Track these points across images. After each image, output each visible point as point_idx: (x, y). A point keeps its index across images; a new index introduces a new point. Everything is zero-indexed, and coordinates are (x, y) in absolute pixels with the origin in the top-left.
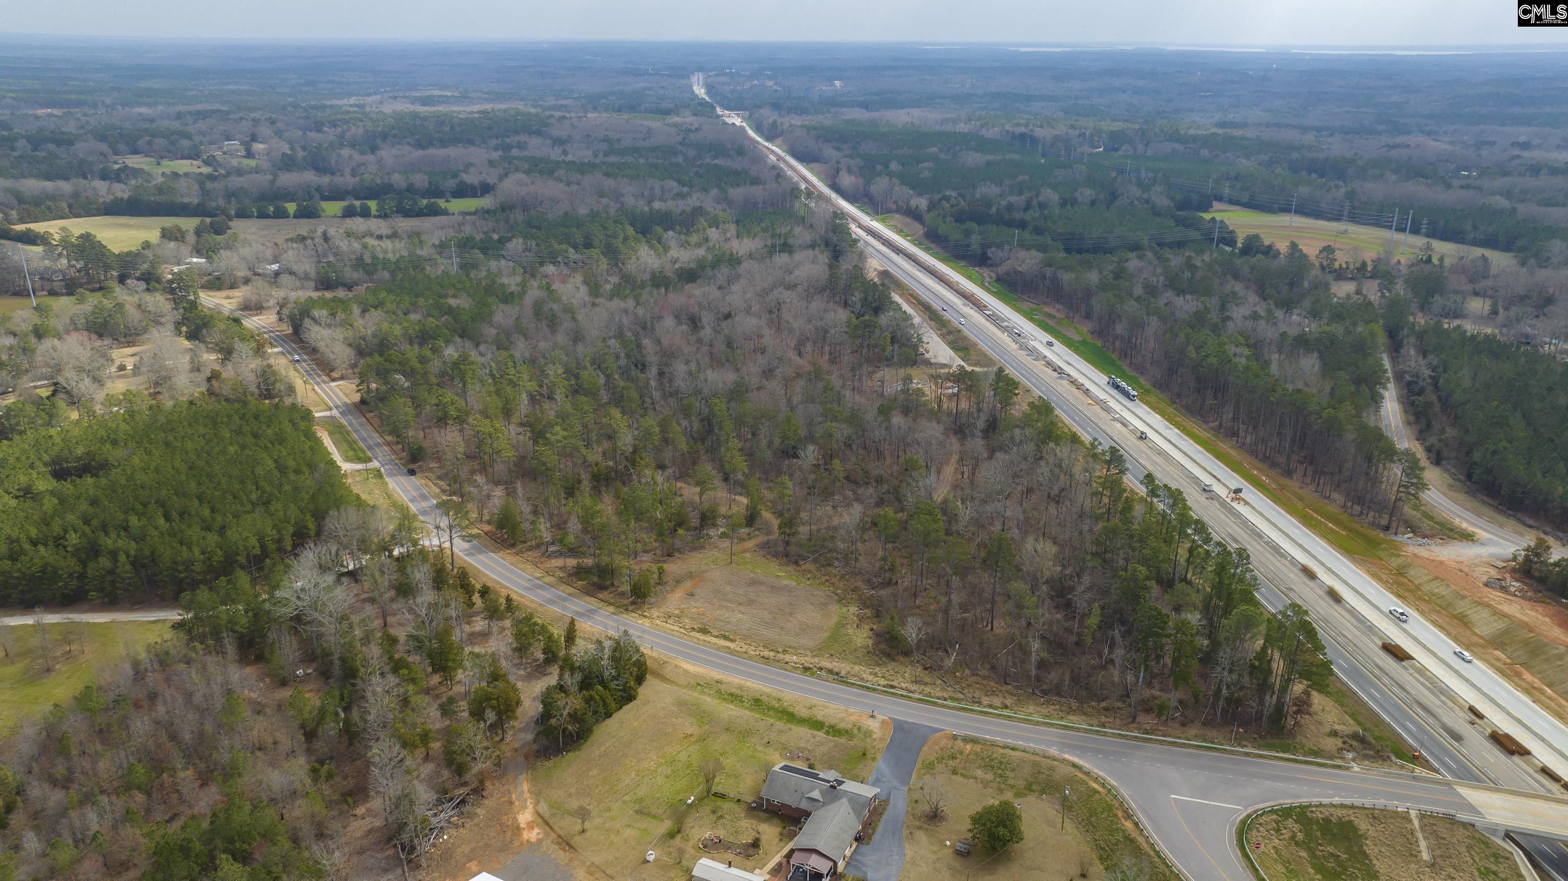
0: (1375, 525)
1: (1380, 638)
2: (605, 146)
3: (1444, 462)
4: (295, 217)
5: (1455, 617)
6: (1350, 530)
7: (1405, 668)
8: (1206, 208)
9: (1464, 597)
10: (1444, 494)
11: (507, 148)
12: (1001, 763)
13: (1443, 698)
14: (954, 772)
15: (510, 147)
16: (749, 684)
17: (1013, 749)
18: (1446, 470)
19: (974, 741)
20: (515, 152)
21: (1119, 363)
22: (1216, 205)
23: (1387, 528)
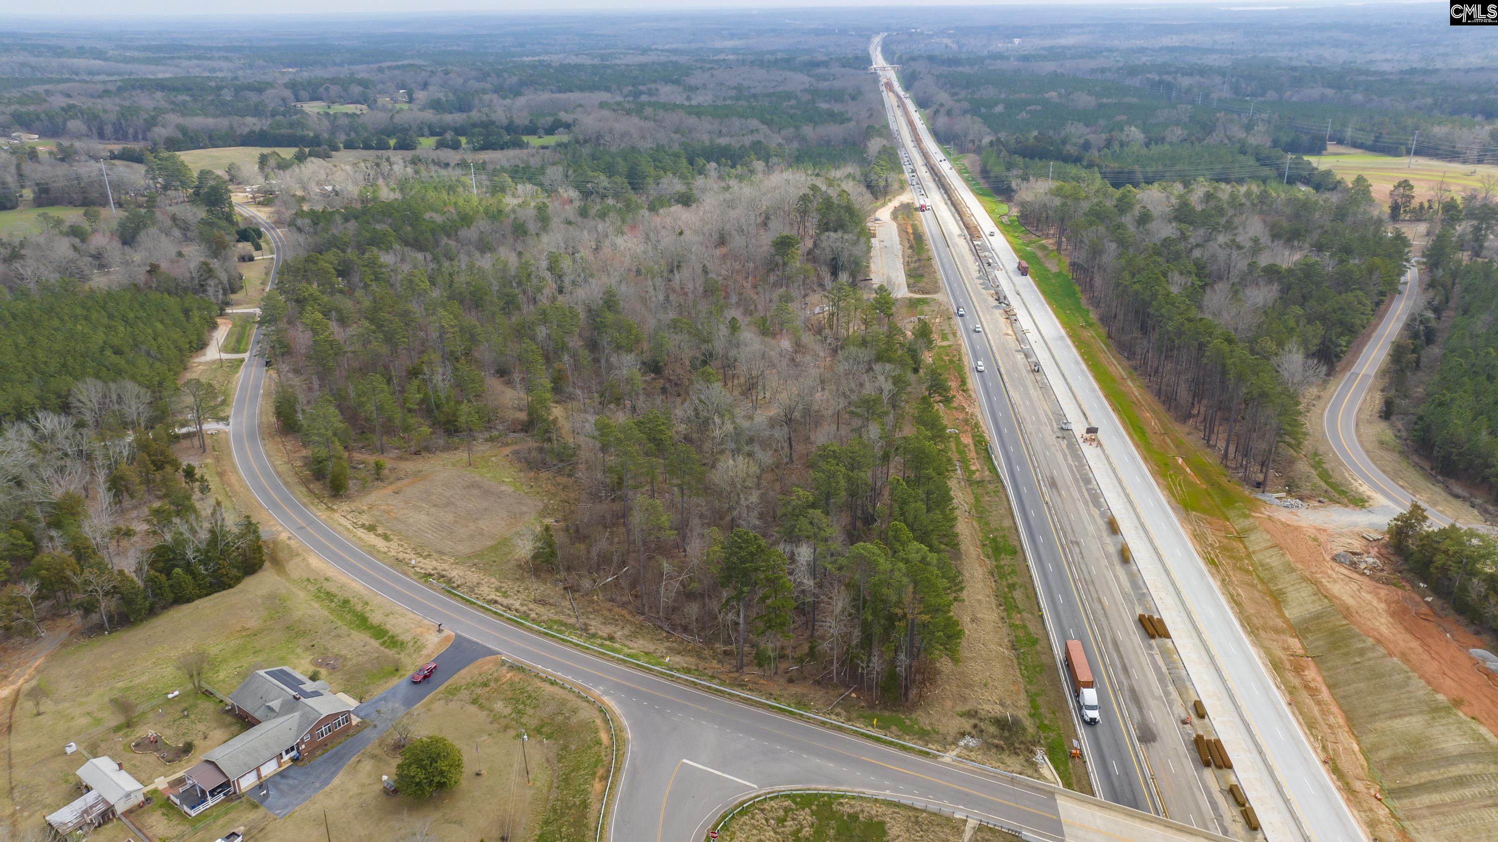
0: (1246, 480)
1: (1146, 608)
2: (733, 93)
3: (1394, 418)
4: (395, 149)
5: (1271, 594)
6: (1213, 484)
7: (1150, 647)
8: (1318, 148)
9: (1293, 570)
10: (1368, 452)
11: (637, 94)
12: (530, 696)
13: (1171, 688)
14: (474, 702)
15: (642, 93)
16: (354, 584)
17: (553, 683)
18: (1393, 426)
19: (520, 669)
20: (644, 98)
21: (1080, 295)
22: (1331, 147)
23: (1259, 485)
